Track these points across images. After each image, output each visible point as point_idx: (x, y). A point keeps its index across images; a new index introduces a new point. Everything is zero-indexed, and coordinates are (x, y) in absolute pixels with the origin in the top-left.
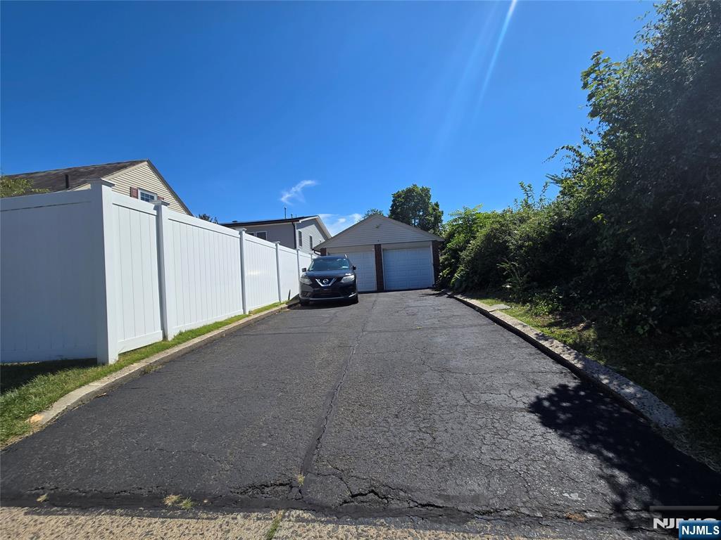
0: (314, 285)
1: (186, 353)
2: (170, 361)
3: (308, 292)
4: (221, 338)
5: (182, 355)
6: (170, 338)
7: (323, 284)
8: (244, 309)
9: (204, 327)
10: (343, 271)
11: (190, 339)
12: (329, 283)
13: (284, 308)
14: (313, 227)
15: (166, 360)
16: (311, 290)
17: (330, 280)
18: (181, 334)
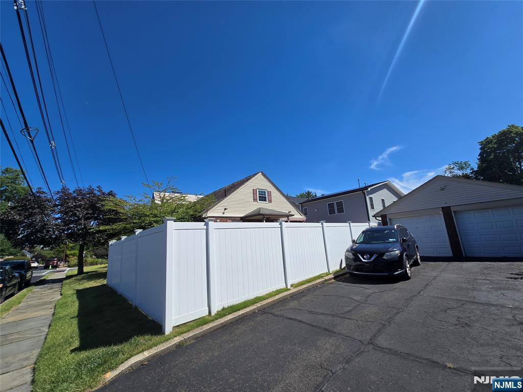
0: (356, 259)
1: (218, 329)
2: (202, 336)
3: (351, 266)
4: (253, 314)
5: (214, 331)
6: (213, 313)
7: (364, 259)
8: (286, 283)
9: (244, 303)
10: (389, 245)
11: (227, 315)
12: (370, 258)
13: (330, 279)
14: (385, 191)
15: (198, 336)
16: (354, 264)
17: (371, 255)
18: (224, 309)
